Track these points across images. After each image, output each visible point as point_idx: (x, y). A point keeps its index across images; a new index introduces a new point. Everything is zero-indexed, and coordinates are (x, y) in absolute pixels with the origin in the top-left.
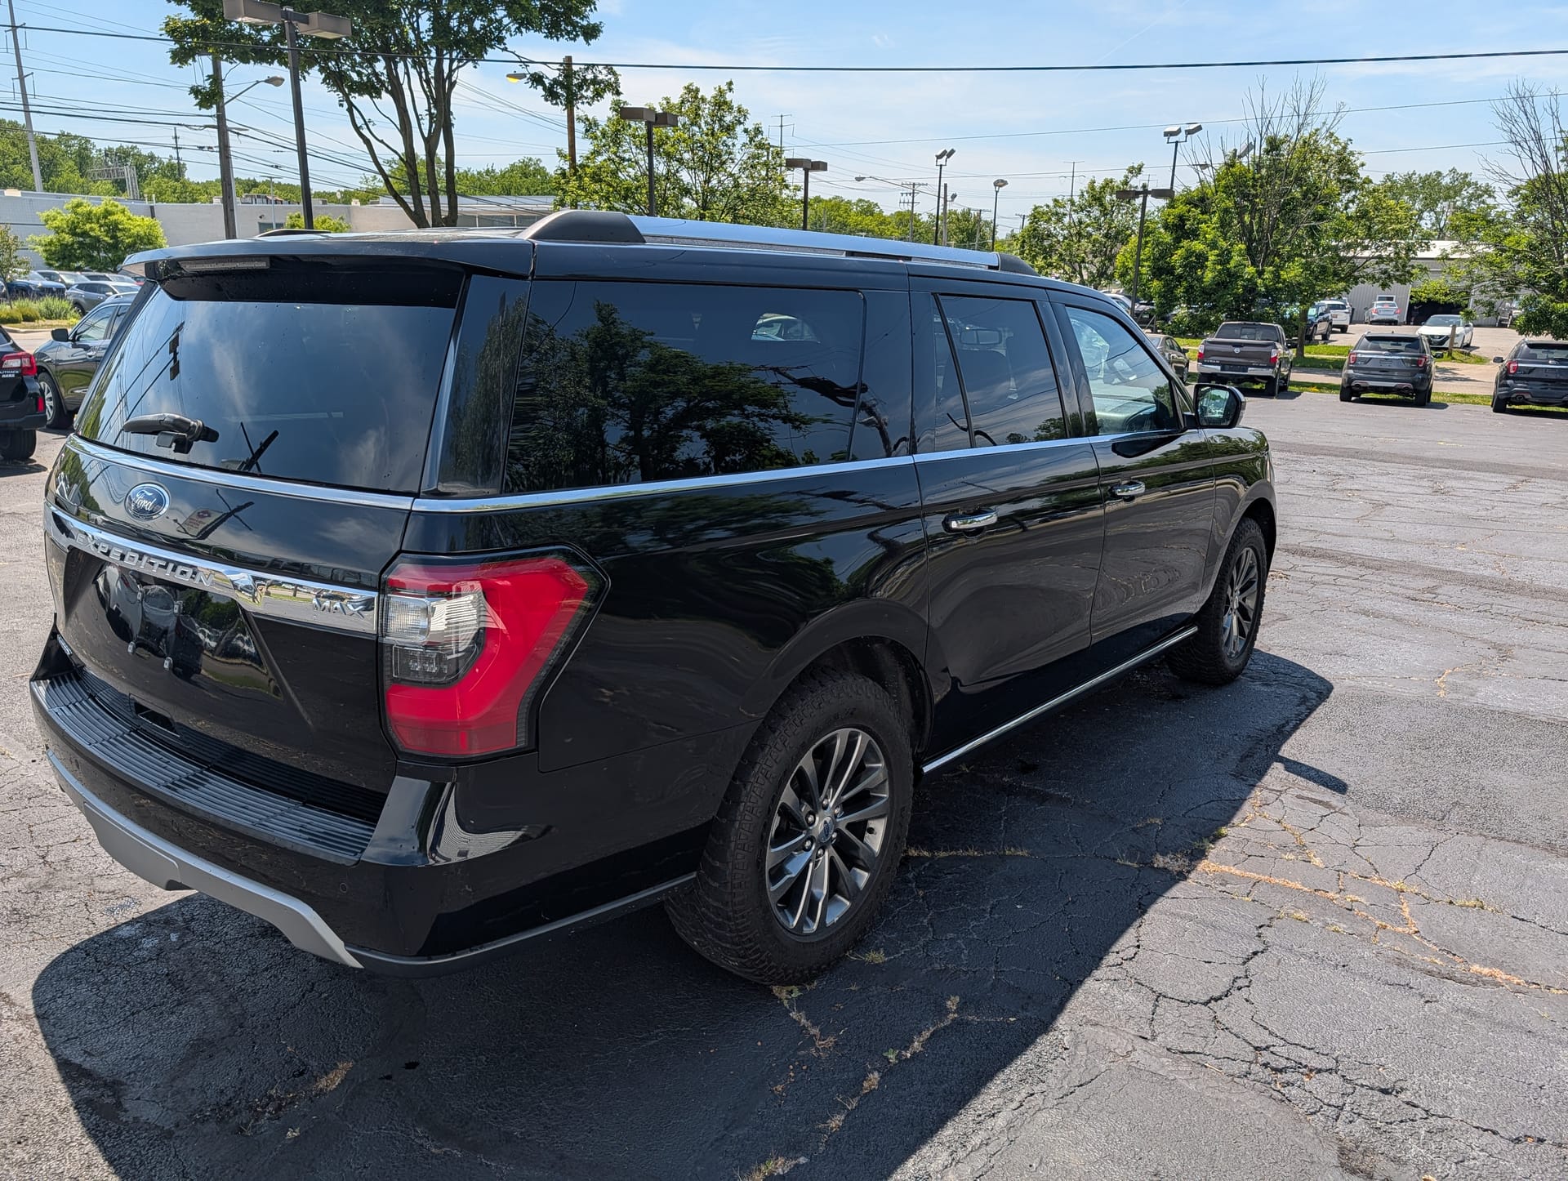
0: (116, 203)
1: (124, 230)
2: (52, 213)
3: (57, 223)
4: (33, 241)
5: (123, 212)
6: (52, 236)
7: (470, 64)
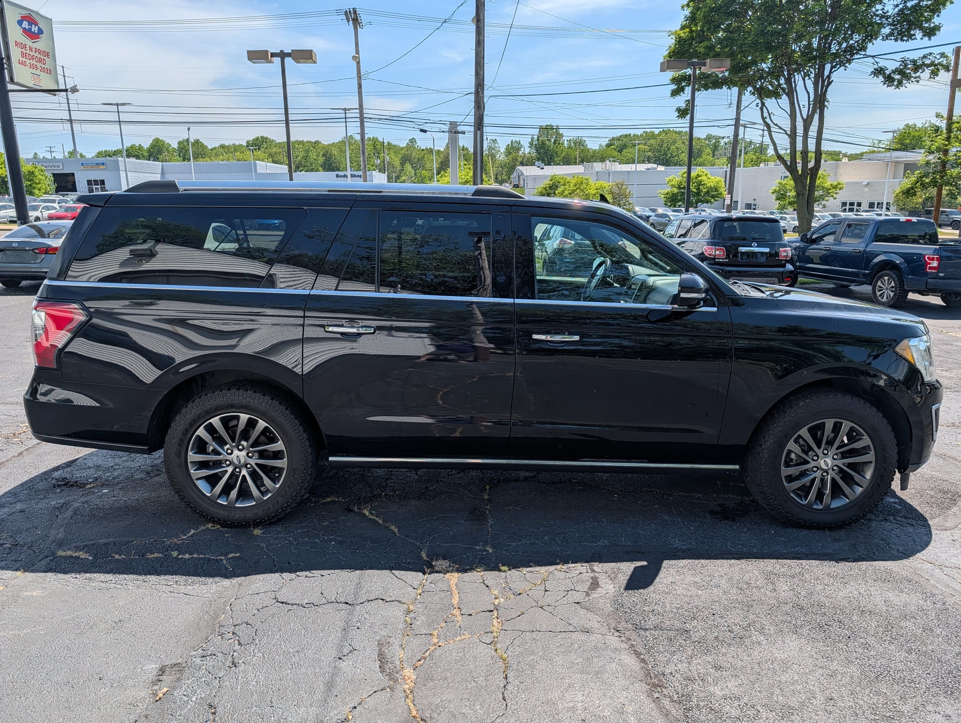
0: (704, 170)
1: (703, 185)
2: (671, 178)
3: (673, 183)
4: (660, 193)
5: (706, 175)
6: (669, 190)
7: (843, 68)
